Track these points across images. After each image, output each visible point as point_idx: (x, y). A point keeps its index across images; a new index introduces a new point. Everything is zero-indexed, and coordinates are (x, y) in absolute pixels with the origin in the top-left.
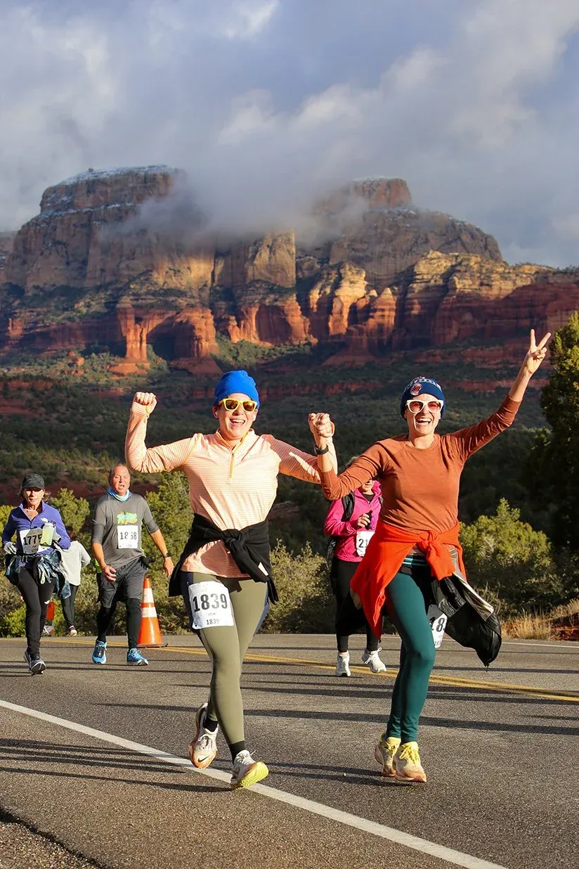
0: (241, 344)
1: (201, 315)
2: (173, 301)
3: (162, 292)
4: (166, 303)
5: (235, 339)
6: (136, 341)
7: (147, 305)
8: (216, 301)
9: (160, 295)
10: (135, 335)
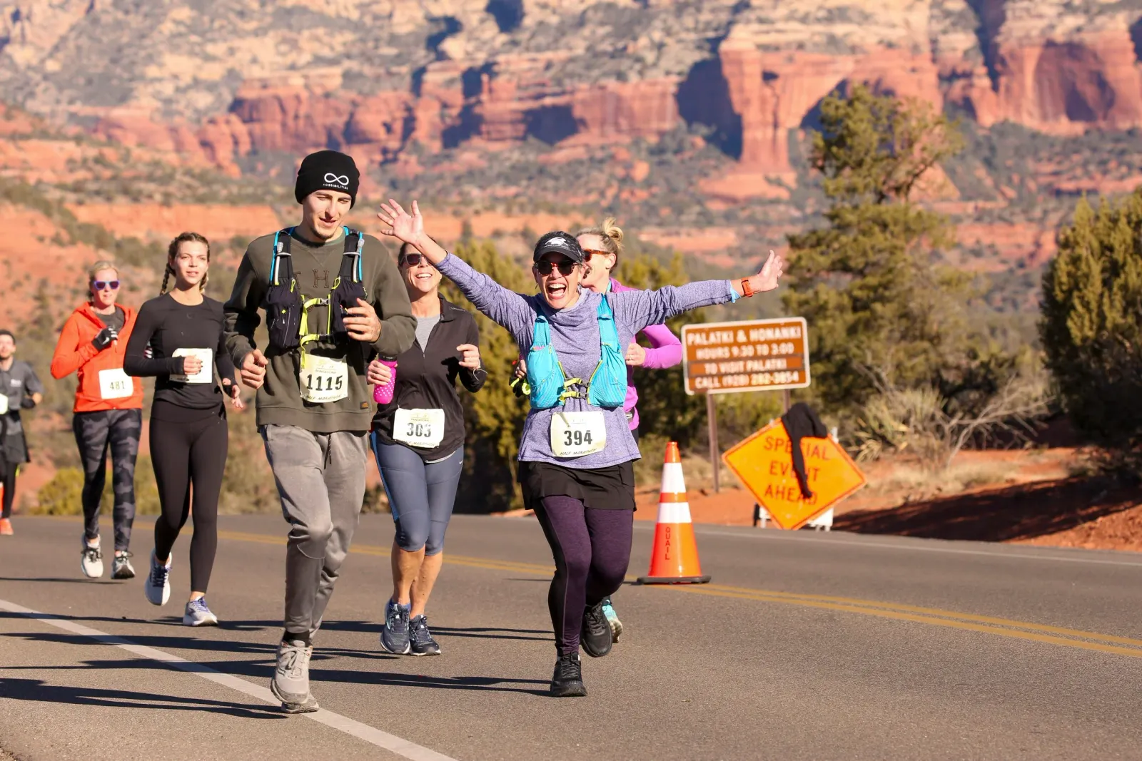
0: (1002, 129)
1: (909, 65)
2: (846, 35)
3: (822, 14)
4: (833, 41)
5: (988, 117)
6: (764, 124)
7: (788, 45)
8: (945, 32)
9: (818, 20)
10: (763, 110)
